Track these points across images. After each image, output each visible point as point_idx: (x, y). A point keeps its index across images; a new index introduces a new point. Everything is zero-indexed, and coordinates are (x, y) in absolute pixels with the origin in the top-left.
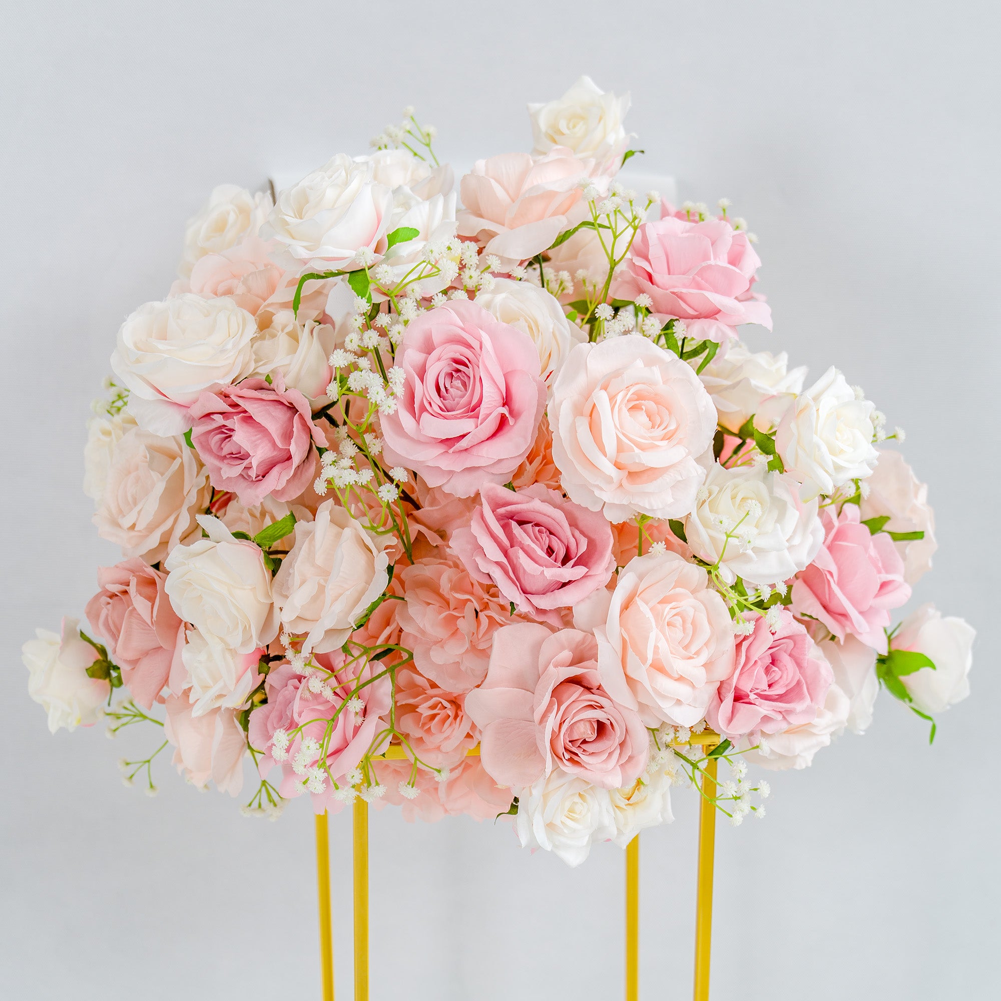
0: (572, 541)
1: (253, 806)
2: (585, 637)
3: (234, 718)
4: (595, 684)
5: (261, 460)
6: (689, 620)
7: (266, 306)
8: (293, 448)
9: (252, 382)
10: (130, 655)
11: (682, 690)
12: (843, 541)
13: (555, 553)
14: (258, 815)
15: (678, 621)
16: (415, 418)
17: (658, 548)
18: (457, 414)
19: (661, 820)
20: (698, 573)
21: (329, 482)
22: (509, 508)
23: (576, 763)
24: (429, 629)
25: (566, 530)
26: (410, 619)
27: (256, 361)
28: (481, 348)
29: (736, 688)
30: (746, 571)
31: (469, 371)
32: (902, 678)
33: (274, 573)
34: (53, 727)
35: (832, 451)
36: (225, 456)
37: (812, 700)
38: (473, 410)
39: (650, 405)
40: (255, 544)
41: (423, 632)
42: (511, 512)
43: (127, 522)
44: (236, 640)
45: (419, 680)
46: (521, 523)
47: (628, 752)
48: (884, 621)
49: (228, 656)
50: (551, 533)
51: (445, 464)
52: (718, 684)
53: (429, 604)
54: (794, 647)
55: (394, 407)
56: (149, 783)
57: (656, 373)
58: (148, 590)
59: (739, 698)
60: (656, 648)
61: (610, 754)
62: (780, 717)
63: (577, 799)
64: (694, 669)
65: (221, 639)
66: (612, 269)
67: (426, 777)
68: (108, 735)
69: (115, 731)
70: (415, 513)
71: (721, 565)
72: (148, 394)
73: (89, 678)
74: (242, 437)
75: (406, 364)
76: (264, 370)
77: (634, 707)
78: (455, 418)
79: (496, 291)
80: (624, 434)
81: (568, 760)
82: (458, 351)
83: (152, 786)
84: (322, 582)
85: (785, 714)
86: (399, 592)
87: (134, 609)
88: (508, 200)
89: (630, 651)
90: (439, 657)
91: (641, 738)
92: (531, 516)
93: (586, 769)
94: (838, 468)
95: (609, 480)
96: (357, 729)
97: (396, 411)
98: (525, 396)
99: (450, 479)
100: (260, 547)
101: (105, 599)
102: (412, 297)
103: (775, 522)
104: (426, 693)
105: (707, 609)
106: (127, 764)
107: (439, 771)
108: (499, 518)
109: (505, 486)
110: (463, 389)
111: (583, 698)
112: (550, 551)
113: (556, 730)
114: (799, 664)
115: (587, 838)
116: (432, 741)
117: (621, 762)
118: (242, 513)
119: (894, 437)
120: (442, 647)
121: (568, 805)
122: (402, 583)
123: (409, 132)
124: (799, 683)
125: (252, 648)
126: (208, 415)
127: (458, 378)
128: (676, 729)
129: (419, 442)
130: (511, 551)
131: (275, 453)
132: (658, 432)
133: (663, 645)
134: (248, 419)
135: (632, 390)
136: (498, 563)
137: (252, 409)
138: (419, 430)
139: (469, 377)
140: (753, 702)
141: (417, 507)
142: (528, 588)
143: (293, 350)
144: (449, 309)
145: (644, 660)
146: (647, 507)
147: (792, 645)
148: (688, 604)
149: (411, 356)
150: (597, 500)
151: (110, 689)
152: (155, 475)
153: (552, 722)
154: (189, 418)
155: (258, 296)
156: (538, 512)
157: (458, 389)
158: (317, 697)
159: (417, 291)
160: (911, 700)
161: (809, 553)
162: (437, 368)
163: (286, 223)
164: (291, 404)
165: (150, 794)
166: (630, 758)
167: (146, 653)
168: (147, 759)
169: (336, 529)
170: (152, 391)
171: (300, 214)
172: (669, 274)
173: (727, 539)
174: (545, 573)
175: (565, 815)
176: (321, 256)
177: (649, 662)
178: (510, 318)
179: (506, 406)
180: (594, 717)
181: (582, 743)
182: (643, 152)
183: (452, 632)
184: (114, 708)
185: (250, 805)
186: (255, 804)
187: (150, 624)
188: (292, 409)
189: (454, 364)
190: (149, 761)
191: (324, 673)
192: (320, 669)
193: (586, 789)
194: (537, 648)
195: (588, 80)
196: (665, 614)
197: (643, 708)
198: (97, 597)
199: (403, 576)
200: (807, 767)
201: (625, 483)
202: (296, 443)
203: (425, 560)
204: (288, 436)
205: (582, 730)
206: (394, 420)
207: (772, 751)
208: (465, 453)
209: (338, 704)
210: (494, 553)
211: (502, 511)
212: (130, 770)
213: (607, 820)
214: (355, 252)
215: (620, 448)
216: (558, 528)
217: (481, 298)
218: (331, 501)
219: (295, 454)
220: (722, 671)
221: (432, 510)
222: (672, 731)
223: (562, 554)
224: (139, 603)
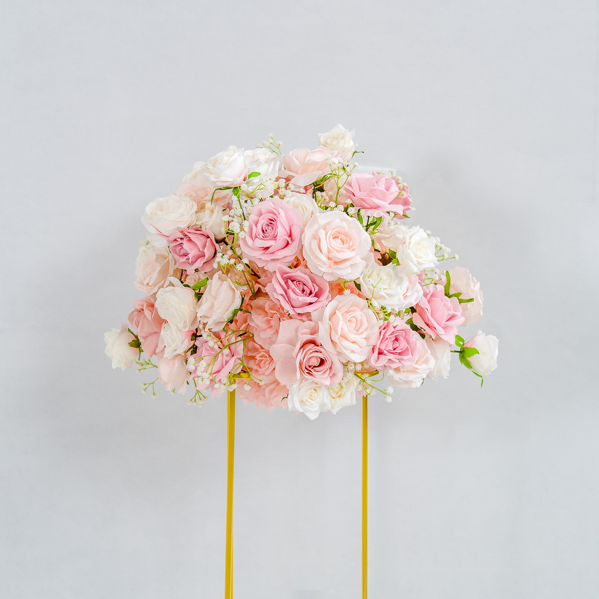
0: (313, 288)
1: (192, 401)
2: (316, 324)
3: (184, 362)
4: (319, 343)
5: (193, 255)
6: (359, 321)
7: (203, 201)
8: (206, 251)
9: (195, 227)
10: (144, 335)
11: (354, 347)
12: (434, 298)
13: (305, 291)
14: (194, 404)
15: (354, 320)
16: (253, 240)
17: (347, 292)
18: (269, 239)
19: (350, 402)
20: (363, 302)
21: (219, 263)
22: (288, 275)
23: (312, 375)
24: (260, 325)
25: (310, 284)
26: (252, 320)
27: (197, 221)
28: (279, 214)
29: (379, 348)
30: (384, 303)
31: (274, 223)
32: (468, 359)
33: (199, 300)
34: (114, 366)
35: (416, 256)
36: (182, 255)
37: (412, 356)
38: (275, 238)
39: (343, 236)
40: (192, 289)
41: (258, 326)
42: (289, 276)
43: (145, 282)
44: (181, 326)
45: (257, 346)
46: (293, 281)
47: (333, 372)
48: (455, 332)
49: (179, 332)
50: (304, 285)
51: (264, 257)
52: (372, 347)
53: (260, 314)
54: (406, 335)
55: (244, 235)
56: (153, 393)
57: (345, 224)
58: (151, 308)
59: (380, 353)
60: (342, 328)
61: (325, 372)
62: (398, 361)
63: (313, 391)
64: (360, 339)
65: (176, 326)
66: (338, 190)
67: (261, 388)
68: (137, 372)
69: (140, 370)
70: (259, 280)
71: (373, 299)
72: (154, 231)
73: (130, 347)
74: (186, 246)
75: (250, 220)
76: (199, 223)
77: (335, 353)
78: (268, 240)
79: (292, 196)
80: (331, 246)
81: (307, 373)
82: (271, 216)
83: (154, 394)
84: (213, 301)
85: (400, 360)
86: (250, 310)
87: (145, 316)
88: (300, 165)
89: (332, 330)
90: (263, 335)
91: (338, 367)
92: (297, 278)
93: (315, 377)
94: (420, 264)
95: (324, 263)
96: (227, 362)
97: (245, 237)
98: (296, 233)
99: (267, 264)
100: (194, 290)
101: (136, 313)
102: (257, 197)
103: (396, 285)
104: (259, 351)
105: (366, 316)
106: (145, 384)
107: (261, 381)
108: (284, 279)
109: (288, 267)
110: (272, 230)
111: (313, 348)
112: (303, 291)
113: (302, 360)
114: (408, 342)
115: (318, 407)
116: (261, 371)
117: (330, 376)
118: (192, 280)
119: (454, 257)
120: (265, 332)
121: (309, 392)
122: (251, 307)
123: (272, 143)
124: (407, 349)
125: (187, 329)
126: (176, 240)
127: (271, 226)
128: (355, 364)
129: (254, 249)
130: (288, 291)
131: (199, 253)
132: (345, 245)
133: (345, 328)
134: (190, 240)
135: (335, 230)
136: (281, 295)
137: (192, 237)
138: (253, 244)
139: (274, 225)
140: (386, 354)
141: (259, 278)
142: (294, 306)
143: (211, 216)
144: (269, 201)
145: (337, 333)
146: (340, 274)
147: (404, 334)
148: (358, 314)
149: (253, 217)
150: (321, 271)
151: (139, 352)
152: (158, 264)
153: (300, 357)
154: (170, 241)
155: (201, 198)
156: (298, 276)
157: (270, 230)
158: (212, 349)
159: (260, 195)
160: (472, 368)
161: (416, 300)
162: (263, 222)
163: (209, 169)
164: (208, 235)
165: (153, 397)
166: (334, 375)
167: (151, 334)
168: (153, 382)
169: (220, 282)
170: (155, 230)
171: (214, 166)
172: (360, 191)
173: (374, 289)
174: (299, 298)
175: (308, 397)
176: (221, 180)
177: (339, 333)
178: (296, 206)
179: (290, 237)
180: (318, 356)
181: (313, 367)
182: (363, 152)
183: (269, 326)
184: (141, 361)
185: (191, 400)
186: (193, 400)
187: (151, 321)
188: (208, 237)
189: (269, 221)
190: (153, 383)
191: (216, 340)
192: (215, 338)
193: (317, 387)
194: (297, 330)
195: (340, 126)
196: (347, 317)
197: (339, 354)
198: (133, 312)
199: (251, 304)
200: (417, 387)
201: (332, 265)
202: (208, 249)
203: (260, 298)
204: (204, 246)
205: (313, 361)
206: (244, 240)
207: (400, 379)
208: (272, 254)
209: (219, 350)
210: (280, 291)
211: (285, 276)
212: (145, 387)
213: (326, 401)
214: (233, 179)
215: (329, 251)
216: (307, 283)
217: (286, 199)
218: (220, 272)
219: (206, 253)
220: (373, 342)
221: (265, 279)
222: (353, 365)
223: (308, 292)
224: (147, 313)
